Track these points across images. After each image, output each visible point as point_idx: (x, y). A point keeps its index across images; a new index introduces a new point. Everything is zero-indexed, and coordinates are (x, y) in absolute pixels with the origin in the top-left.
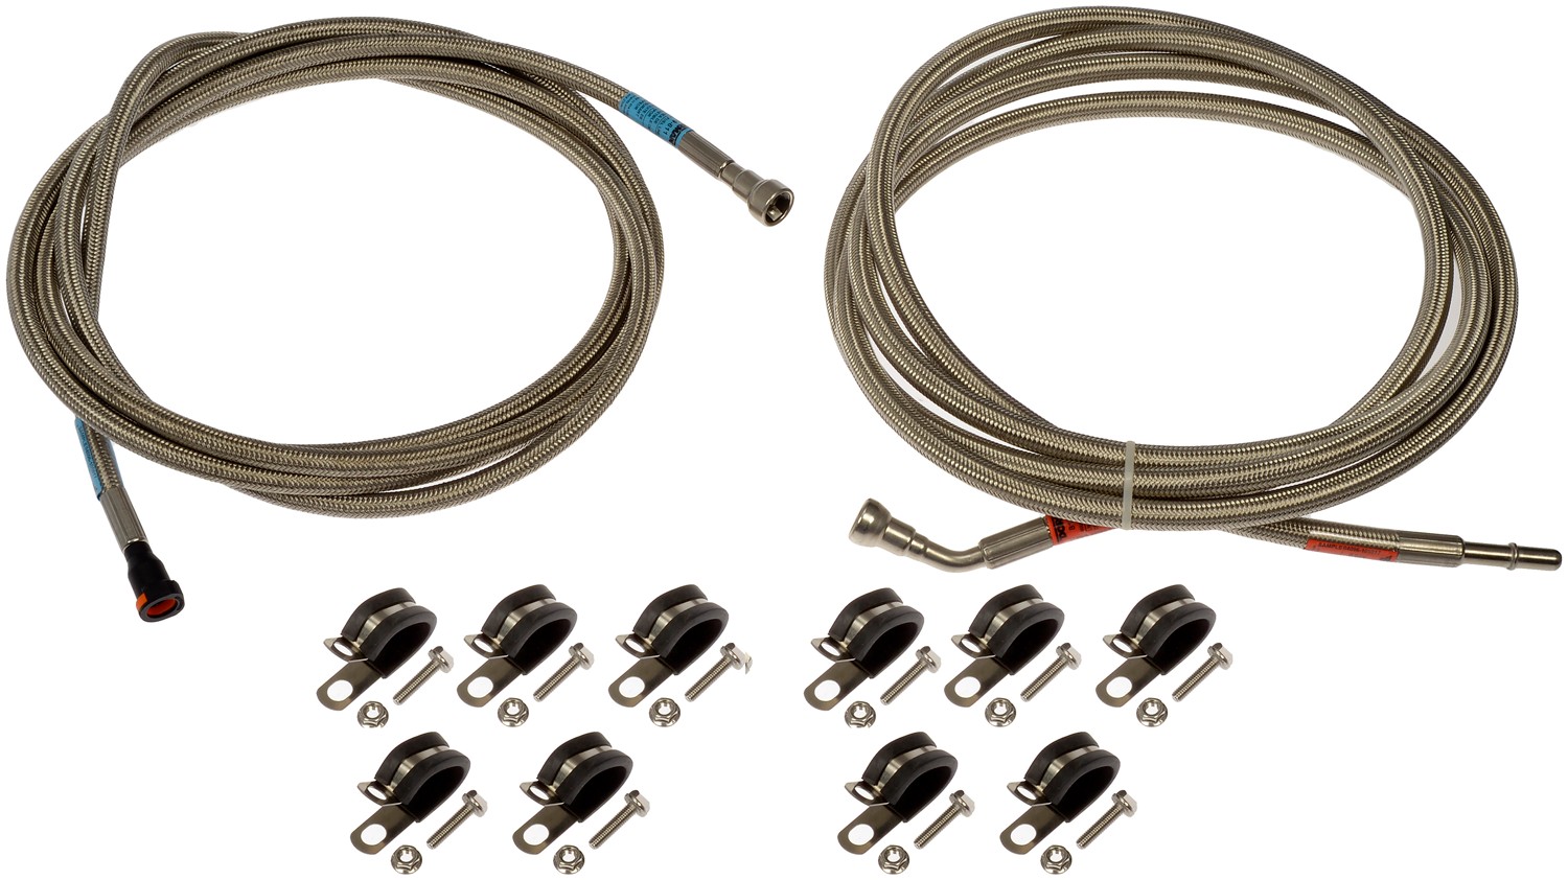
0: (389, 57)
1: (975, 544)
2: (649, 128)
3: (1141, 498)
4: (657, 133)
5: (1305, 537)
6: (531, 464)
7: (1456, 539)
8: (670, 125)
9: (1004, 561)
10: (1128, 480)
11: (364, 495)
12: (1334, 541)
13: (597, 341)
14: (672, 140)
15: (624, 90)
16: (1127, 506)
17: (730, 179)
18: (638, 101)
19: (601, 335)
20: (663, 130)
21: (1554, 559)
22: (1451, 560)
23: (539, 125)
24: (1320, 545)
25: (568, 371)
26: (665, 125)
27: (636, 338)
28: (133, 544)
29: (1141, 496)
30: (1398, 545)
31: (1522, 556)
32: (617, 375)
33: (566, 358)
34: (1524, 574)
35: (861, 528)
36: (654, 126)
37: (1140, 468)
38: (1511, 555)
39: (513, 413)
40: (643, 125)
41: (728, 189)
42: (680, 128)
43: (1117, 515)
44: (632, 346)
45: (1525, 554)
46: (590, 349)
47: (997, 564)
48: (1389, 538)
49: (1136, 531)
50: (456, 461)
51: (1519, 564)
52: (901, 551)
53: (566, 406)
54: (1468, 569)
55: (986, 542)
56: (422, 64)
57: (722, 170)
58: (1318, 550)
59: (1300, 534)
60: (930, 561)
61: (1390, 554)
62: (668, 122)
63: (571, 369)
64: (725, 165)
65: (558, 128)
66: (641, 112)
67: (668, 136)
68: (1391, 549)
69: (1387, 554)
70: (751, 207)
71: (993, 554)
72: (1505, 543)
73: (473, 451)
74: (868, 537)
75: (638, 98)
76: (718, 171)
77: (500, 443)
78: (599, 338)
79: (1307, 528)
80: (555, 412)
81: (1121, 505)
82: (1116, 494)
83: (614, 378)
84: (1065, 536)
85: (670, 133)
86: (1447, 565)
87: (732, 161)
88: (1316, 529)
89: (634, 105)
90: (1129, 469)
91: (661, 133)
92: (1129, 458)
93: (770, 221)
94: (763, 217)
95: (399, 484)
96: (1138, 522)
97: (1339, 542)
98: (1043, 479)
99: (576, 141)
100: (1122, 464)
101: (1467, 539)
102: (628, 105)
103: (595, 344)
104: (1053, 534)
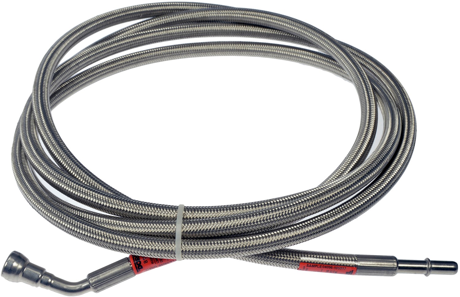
1: (85, 277)
3: (187, 238)
5: (298, 261)
7: (392, 258)
9: (103, 287)
10: (179, 228)
12: (317, 263)
16: (178, 245)
21: (453, 267)
22: (390, 271)
24: (308, 266)
29: (186, 237)
30: (357, 263)
31: (433, 266)
34: (436, 278)
35: (8, 270)
37: (186, 220)
38: (427, 266)
43: (172, 250)
45: (435, 265)
47: (99, 289)
48: (350, 259)
49: (185, 260)
51: (432, 271)
52: (35, 284)
54: (401, 276)
55: (91, 275)
58: (307, 270)
59: (295, 259)
60: (55, 290)
61: (351, 270)
68: (353, 266)
69: (350, 269)
71: (95, 282)
72: (423, 259)
74: (12, 276)
79: (299, 256)
81: (174, 243)
82: (171, 237)
84: (142, 267)
86: (388, 275)
88: (305, 256)
90: (179, 221)
92: (179, 215)
96: (186, 254)
97: (320, 263)
98: (130, 233)
100: (175, 219)
101: (399, 258)
104: (134, 268)
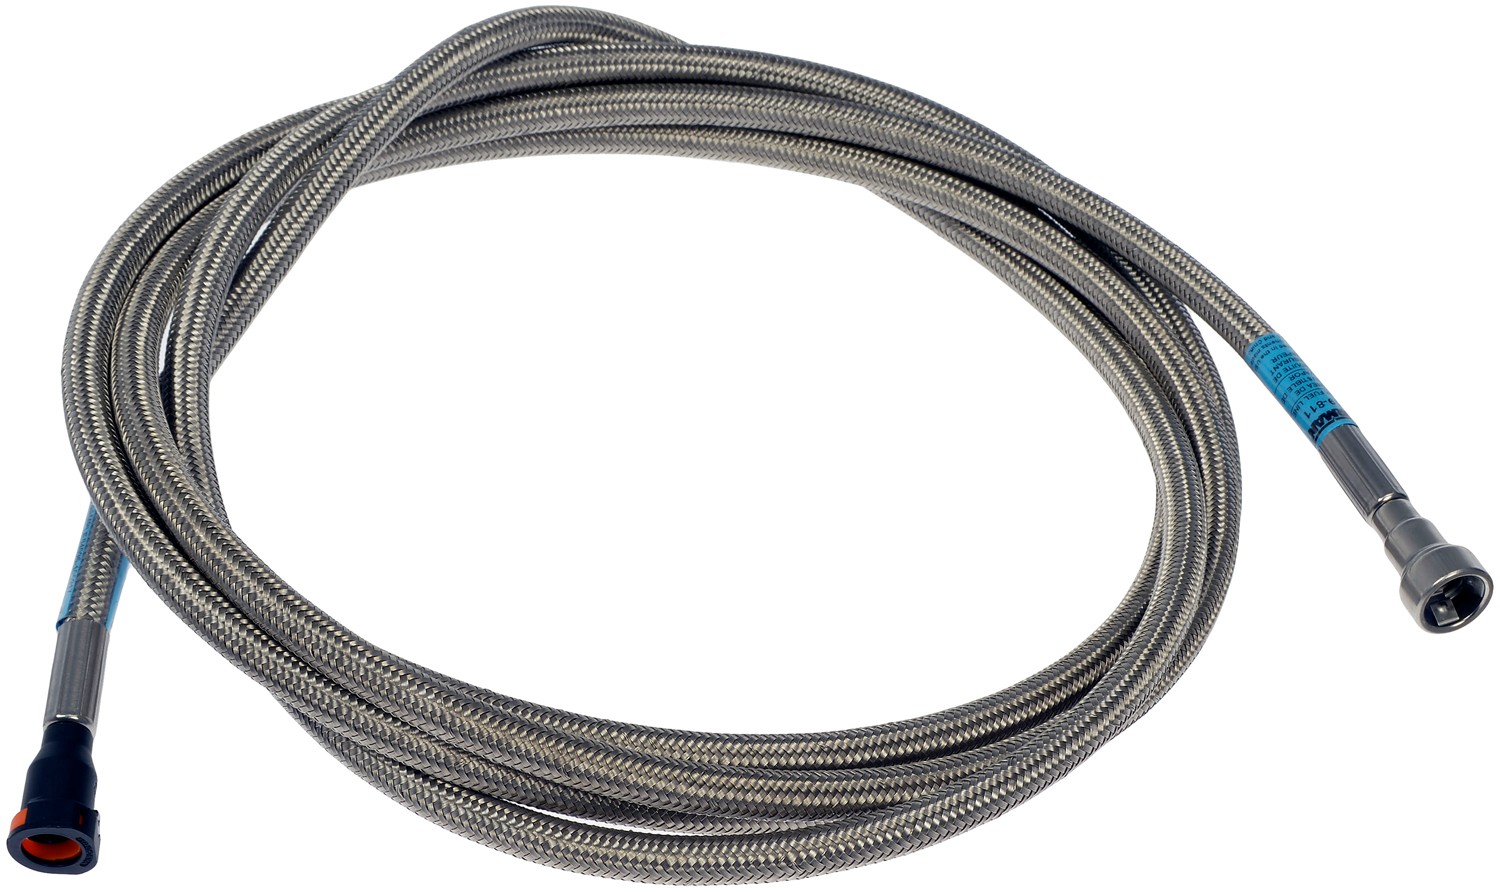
0: (908, 159)
2: (1283, 401)
4: (1294, 413)
6: (799, 859)
8: (1321, 404)
11: (480, 794)
13: (1027, 703)
14: (1313, 432)
15: (1267, 328)
17: (1388, 524)
18: (1282, 351)
19: (1041, 697)
20: (1306, 407)
23: (1104, 343)
25: (949, 732)
26: (1313, 402)
27: (1094, 721)
28: (67, 721)
32: (1030, 767)
33: (959, 709)
36: (1292, 397)
39: (811, 760)
40: (1275, 392)
41: (1376, 541)
42: (1334, 413)
44: (1082, 730)
46: (1007, 712)
50: (665, 799)
53: (914, 787)
56: (957, 188)
57: (1379, 505)
62: (1320, 398)
63: (957, 730)
64: (1388, 497)
65: (1131, 356)
66: (1281, 369)
67: (1309, 423)
70: (1406, 585)
73: (702, 792)
75: (1283, 345)
76: (1372, 504)
77: (759, 798)
78: (1034, 701)
80: (889, 788)
83: (1022, 771)
85: (1315, 416)
87: (1404, 497)
89: (1274, 354)
91: (1300, 413)
93: (1431, 621)
94: (1420, 608)
95: (551, 801)
99: (1151, 385)
102: (1263, 351)
103: (1021, 706)
